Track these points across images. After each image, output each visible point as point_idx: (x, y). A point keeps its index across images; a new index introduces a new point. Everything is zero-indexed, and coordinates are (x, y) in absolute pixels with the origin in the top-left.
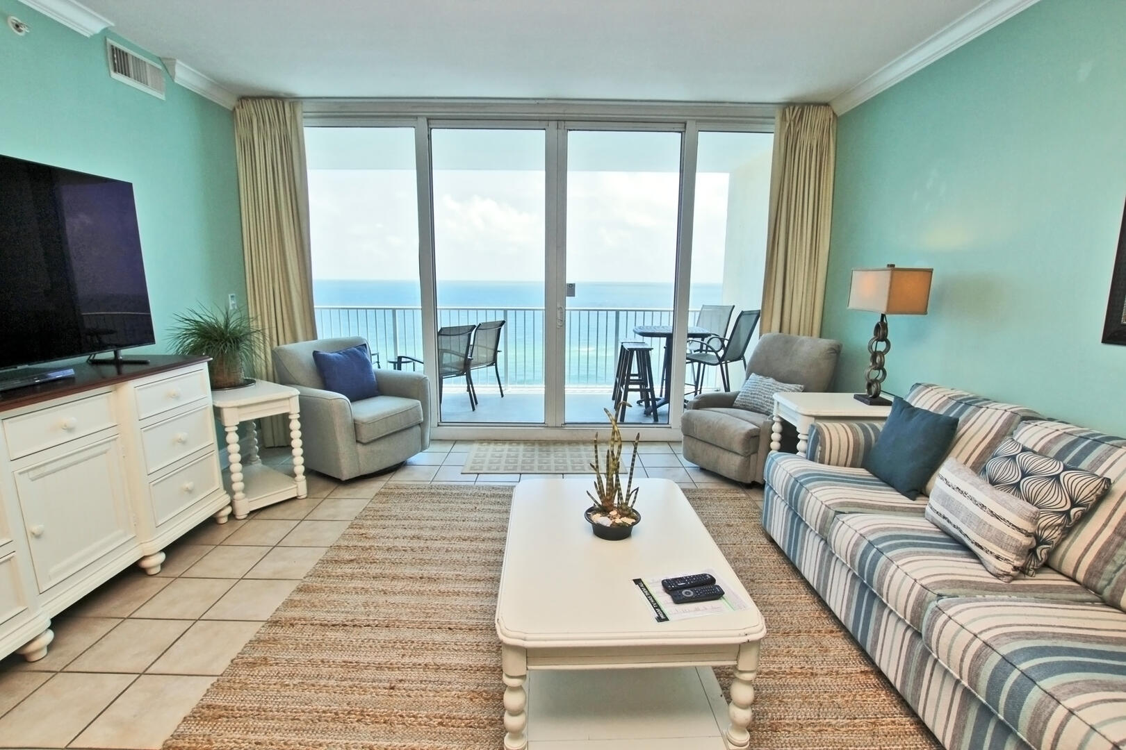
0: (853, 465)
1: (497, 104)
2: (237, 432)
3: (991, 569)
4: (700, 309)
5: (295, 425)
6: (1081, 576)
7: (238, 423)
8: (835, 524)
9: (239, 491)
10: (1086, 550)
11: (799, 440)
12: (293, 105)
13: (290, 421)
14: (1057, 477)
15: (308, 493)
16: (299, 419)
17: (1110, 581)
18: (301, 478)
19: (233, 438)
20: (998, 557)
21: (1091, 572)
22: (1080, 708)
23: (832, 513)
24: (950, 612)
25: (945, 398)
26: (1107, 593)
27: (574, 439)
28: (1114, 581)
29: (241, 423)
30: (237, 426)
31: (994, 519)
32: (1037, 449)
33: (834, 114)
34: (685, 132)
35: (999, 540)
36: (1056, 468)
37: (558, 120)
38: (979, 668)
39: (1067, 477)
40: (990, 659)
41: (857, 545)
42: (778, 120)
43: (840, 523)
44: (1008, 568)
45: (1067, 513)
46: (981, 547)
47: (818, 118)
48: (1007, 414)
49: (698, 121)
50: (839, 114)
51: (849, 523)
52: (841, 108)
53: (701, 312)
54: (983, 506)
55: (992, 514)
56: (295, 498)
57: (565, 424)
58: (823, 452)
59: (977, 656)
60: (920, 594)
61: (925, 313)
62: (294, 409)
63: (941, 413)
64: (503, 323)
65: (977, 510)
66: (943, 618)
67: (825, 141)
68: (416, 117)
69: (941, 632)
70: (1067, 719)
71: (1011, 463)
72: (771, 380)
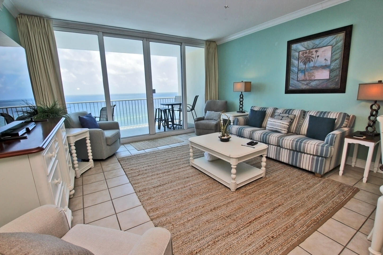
0: (244, 125)
1: (133, 31)
2: (74, 145)
3: (283, 133)
4: (175, 97)
5: (88, 141)
6: (294, 132)
7: (75, 142)
8: (254, 134)
9: (77, 168)
10: (294, 127)
11: (231, 122)
12: (48, 21)
13: (86, 140)
14: (288, 116)
15: (94, 166)
16: (89, 139)
17: (298, 131)
18: (91, 161)
19: (73, 148)
20: (284, 131)
21: (295, 131)
22: (309, 143)
23: (252, 133)
24: (285, 139)
25: (259, 108)
26: (298, 133)
27: (160, 137)
28: (299, 131)
29: (76, 142)
30: (74, 143)
31: (283, 124)
32: (281, 113)
33: (217, 44)
34: (182, 45)
35: (284, 128)
36: (287, 115)
37: (146, 38)
38: (293, 145)
39: (289, 116)
40: (294, 143)
41: (261, 136)
42: (205, 44)
43: (255, 133)
44: (286, 132)
45: (291, 122)
46: (281, 130)
47: (213, 45)
48: (273, 109)
49: (185, 43)
50: (218, 45)
51: (257, 133)
52: (218, 43)
53: (175, 98)
54: (280, 123)
55: (282, 124)
56: (90, 168)
57: (156, 133)
58: (239, 123)
59: (292, 143)
60: (278, 139)
61: (250, 91)
62: (87, 136)
63: (260, 110)
64: (115, 105)
65: (280, 124)
66: (284, 140)
67: (215, 51)
68: (98, 31)
69: (284, 142)
70: (308, 145)
71: (279, 116)
72: (213, 112)
